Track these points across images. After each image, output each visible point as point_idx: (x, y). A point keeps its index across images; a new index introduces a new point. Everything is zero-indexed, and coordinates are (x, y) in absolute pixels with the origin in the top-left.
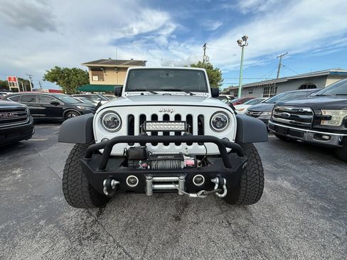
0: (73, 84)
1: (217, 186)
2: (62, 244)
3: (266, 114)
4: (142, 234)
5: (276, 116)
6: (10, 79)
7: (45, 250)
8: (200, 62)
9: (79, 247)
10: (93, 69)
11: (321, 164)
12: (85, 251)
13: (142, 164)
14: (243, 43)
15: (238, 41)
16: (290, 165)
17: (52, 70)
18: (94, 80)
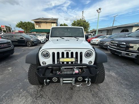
0: (28, 29)
1: (87, 81)
2: (30, 99)
3: (107, 43)
4: (59, 95)
5: (111, 45)
6: (2, 26)
7: (24, 102)
8: (81, 19)
9: (36, 100)
10: (36, 22)
11: (127, 65)
12: (38, 102)
13: (58, 72)
14: (99, 11)
15: (97, 10)
16: (115, 65)
17: (19, 23)
18: (37, 27)
